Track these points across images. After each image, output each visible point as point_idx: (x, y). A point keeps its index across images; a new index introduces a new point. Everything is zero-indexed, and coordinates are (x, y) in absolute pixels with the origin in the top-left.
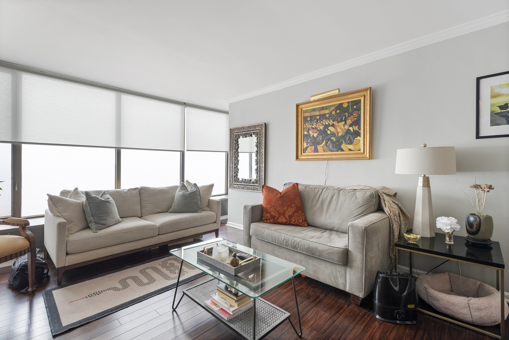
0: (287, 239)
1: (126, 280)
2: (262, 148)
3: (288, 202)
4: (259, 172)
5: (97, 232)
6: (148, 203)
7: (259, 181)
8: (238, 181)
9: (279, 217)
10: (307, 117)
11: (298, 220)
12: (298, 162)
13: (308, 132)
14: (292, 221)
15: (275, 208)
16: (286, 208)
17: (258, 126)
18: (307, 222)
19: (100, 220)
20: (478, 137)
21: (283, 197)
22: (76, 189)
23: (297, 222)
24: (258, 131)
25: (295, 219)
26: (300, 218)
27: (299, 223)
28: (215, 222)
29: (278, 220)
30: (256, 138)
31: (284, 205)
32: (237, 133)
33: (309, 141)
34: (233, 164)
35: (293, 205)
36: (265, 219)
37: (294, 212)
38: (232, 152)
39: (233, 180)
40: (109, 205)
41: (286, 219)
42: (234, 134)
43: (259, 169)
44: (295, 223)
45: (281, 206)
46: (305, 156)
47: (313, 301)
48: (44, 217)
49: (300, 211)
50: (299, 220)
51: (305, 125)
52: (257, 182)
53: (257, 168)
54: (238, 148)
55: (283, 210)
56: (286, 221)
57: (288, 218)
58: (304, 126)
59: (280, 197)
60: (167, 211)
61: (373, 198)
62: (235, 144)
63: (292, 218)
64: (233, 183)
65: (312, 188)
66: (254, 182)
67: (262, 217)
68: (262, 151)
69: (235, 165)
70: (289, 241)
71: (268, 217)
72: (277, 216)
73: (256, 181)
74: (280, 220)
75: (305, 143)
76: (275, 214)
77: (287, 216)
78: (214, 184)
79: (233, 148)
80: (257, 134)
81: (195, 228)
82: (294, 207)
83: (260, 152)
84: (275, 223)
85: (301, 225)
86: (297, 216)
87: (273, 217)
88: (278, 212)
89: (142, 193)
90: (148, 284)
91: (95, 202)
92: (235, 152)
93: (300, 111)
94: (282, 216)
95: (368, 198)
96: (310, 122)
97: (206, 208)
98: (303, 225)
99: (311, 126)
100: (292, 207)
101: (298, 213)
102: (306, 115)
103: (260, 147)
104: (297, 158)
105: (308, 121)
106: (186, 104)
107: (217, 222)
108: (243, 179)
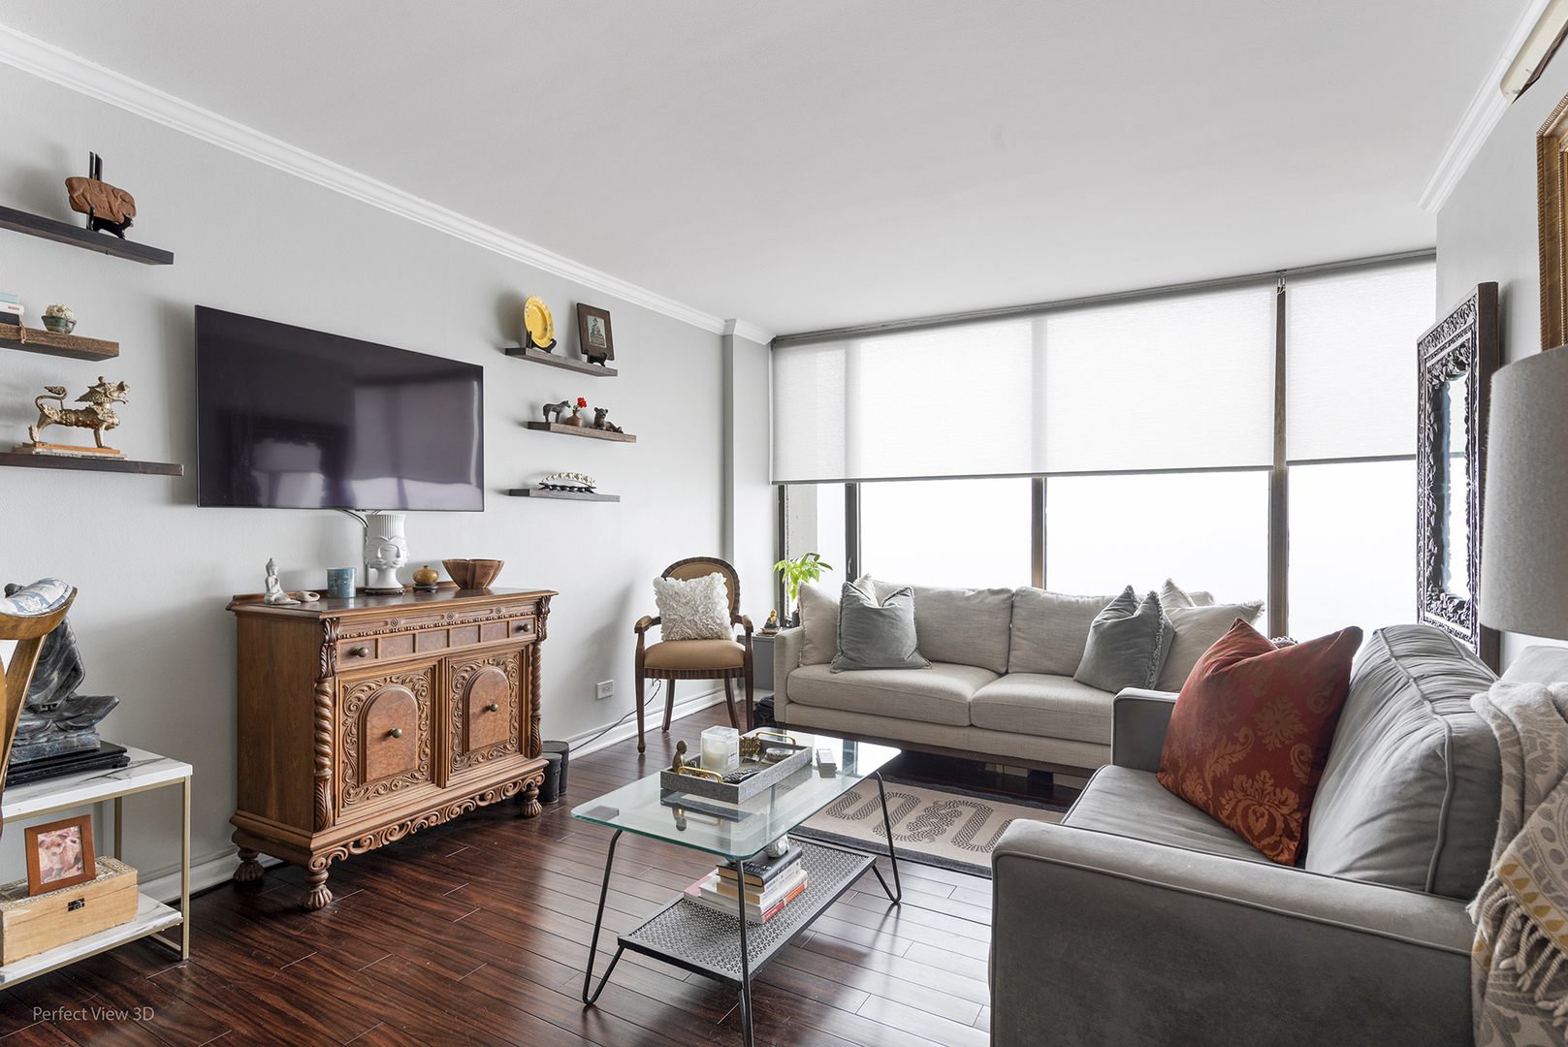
7: (1474, 613)
8: (1432, 608)
9: (1187, 772)
11: (1245, 817)
14: (1224, 805)
23: (1240, 824)
25: (1233, 803)
27: (1249, 830)
29: (1185, 786)
35: (1241, 735)
36: (1162, 765)
37: (1238, 768)
41: (1206, 785)
44: (1233, 823)
49: (1265, 773)
50: (1252, 819)
55: (1201, 743)
56: (1205, 796)
57: (1211, 787)
61: (1438, 781)
63: (1225, 795)
64: (1426, 614)
66: (1463, 616)
72: (1184, 764)
73: (1467, 614)
74: (1189, 787)
77: (1208, 776)
82: (1243, 744)
84: (1176, 795)
85: (1257, 845)
86: (1244, 790)
87: (1175, 765)
88: (1189, 746)
94: (1195, 773)
98: (1264, 847)
100: (1234, 740)
101: (1251, 776)
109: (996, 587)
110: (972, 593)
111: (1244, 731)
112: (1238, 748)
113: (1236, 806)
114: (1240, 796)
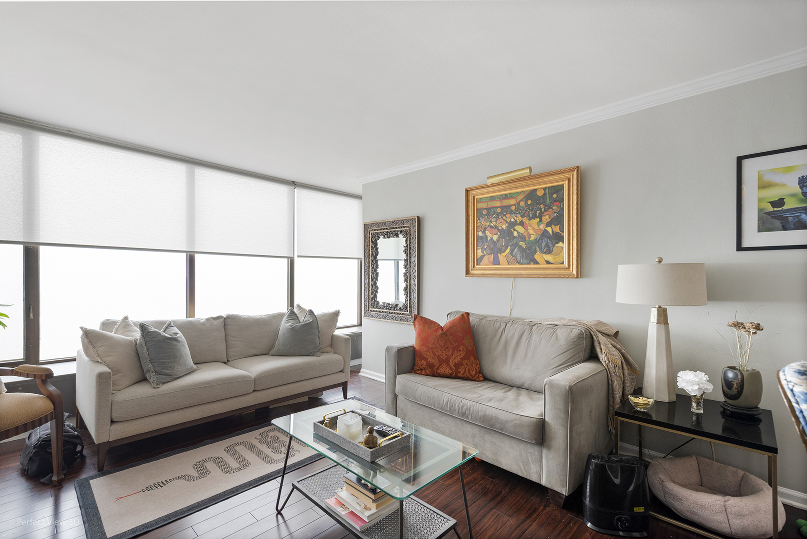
0: (451, 401)
1: (205, 464)
2: (414, 256)
3: (453, 343)
4: (410, 293)
5: (158, 388)
6: (237, 341)
7: (410, 307)
8: (377, 307)
9: (439, 366)
10: (482, 209)
11: (469, 372)
12: (468, 279)
13: (484, 232)
14: (460, 372)
15: (433, 352)
16: (450, 353)
17: (407, 220)
18: (482, 374)
19: (164, 369)
20: (740, 248)
21: (446, 335)
22: (126, 318)
23: (468, 375)
24: (407, 229)
25: (464, 370)
26: (473, 368)
27: (471, 375)
28: (341, 371)
29: (439, 371)
30: (405, 239)
31: (447, 348)
32: (375, 230)
33: (485, 247)
34: (369, 279)
35: (461, 348)
36: (418, 369)
37: (463, 359)
38: (368, 261)
39: (369, 304)
40: (178, 344)
41: (451, 369)
42: (371, 232)
43: (410, 288)
44: (465, 375)
45: (443, 349)
46: (479, 269)
47: (492, 500)
48: (76, 360)
49: (472, 357)
50: (471, 371)
51: (478, 221)
52: (407, 308)
53: (407, 286)
54: (377, 254)
55: (446, 355)
56: (451, 371)
57: (453, 368)
58: (477, 223)
59: (441, 334)
60: (267, 352)
61: (582, 339)
62: (372, 248)
63: (460, 368)
64: (370, 309)
65: (490, 321)
66: (402, 308)
67: (414, 365)
68: (413, 260)
69: (372, 280)
70: (455, 405)
71: (423, 366)
72: (437, 364)
73: (405, 308)
74: (441, 371)
75: (479, 249)
76: (434, 361)
77: (452, 365)
78: (340, 311)
79: (369, 254)
80: (406, 234)
81: (311, 381)
83: (410, 262)
84: (434, 376)
85: (473, 379)
86: (467, 364)
87: (431, 366)
88: (438, 357)
89: (228, 325)
90: (239, 469)
91: (155, 339)
92: (372, 261)
93: (471, 198)
94: (444, 365)
95: (575, 340)
96: (486, 217)
97: (328, 349)
98: (476, 378)
99: (488, 224)
100: (460, 351)
101: (468, 359)
102: (480, 205)
103: (410, 253)
104: (468, 272)
105: (484, 215)
106: (295, 183)
107: (345, 371)
108: (385, 303)
109: (215, 316)
110: (203, 321)
111: (462, 347)
112: (462, 352)
113: (465, 369)
114: (466, 366)
